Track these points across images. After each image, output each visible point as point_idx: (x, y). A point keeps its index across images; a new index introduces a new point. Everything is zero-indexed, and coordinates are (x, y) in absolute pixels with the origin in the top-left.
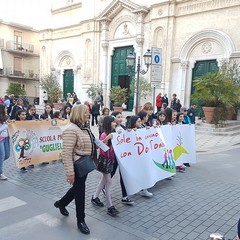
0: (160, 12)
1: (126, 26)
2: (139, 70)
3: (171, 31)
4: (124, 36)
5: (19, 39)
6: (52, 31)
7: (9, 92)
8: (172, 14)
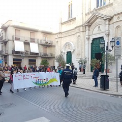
0: (118, 18)
1: (99, 27)
2: (107, 50)
4: (98, 32)
5: (46, 38)
6: (61, 33)
7: (41, 64)
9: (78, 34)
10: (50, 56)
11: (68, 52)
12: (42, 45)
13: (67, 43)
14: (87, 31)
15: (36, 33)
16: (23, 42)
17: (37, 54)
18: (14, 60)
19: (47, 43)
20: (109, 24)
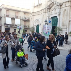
0: (65, 4)
1: (55, 10)
3: (69, 11)
5: (26, 16)
6: (34, 13)
8: (69, 5)
9: (43, 14)
10: (27, 27)
11: (37, 25)
12: (23, 20)
13: (37, 19)
14: (48, 12)
15: (19, 12)
16: (11, 18)
18: (5, 29)
19: (26, 19)
20: (60, 8)
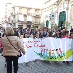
1: (63, 5)
5: (37, 12)
6: (44, 9)
10: (39, 23)
11: (47, 21)
12: (34, 17)
13: (47, 15)
14: (57, 8)
15: (31, 10)
16: (23, 16)
17: (31, 22)
19: (37, 15)
20: (68, 3)
